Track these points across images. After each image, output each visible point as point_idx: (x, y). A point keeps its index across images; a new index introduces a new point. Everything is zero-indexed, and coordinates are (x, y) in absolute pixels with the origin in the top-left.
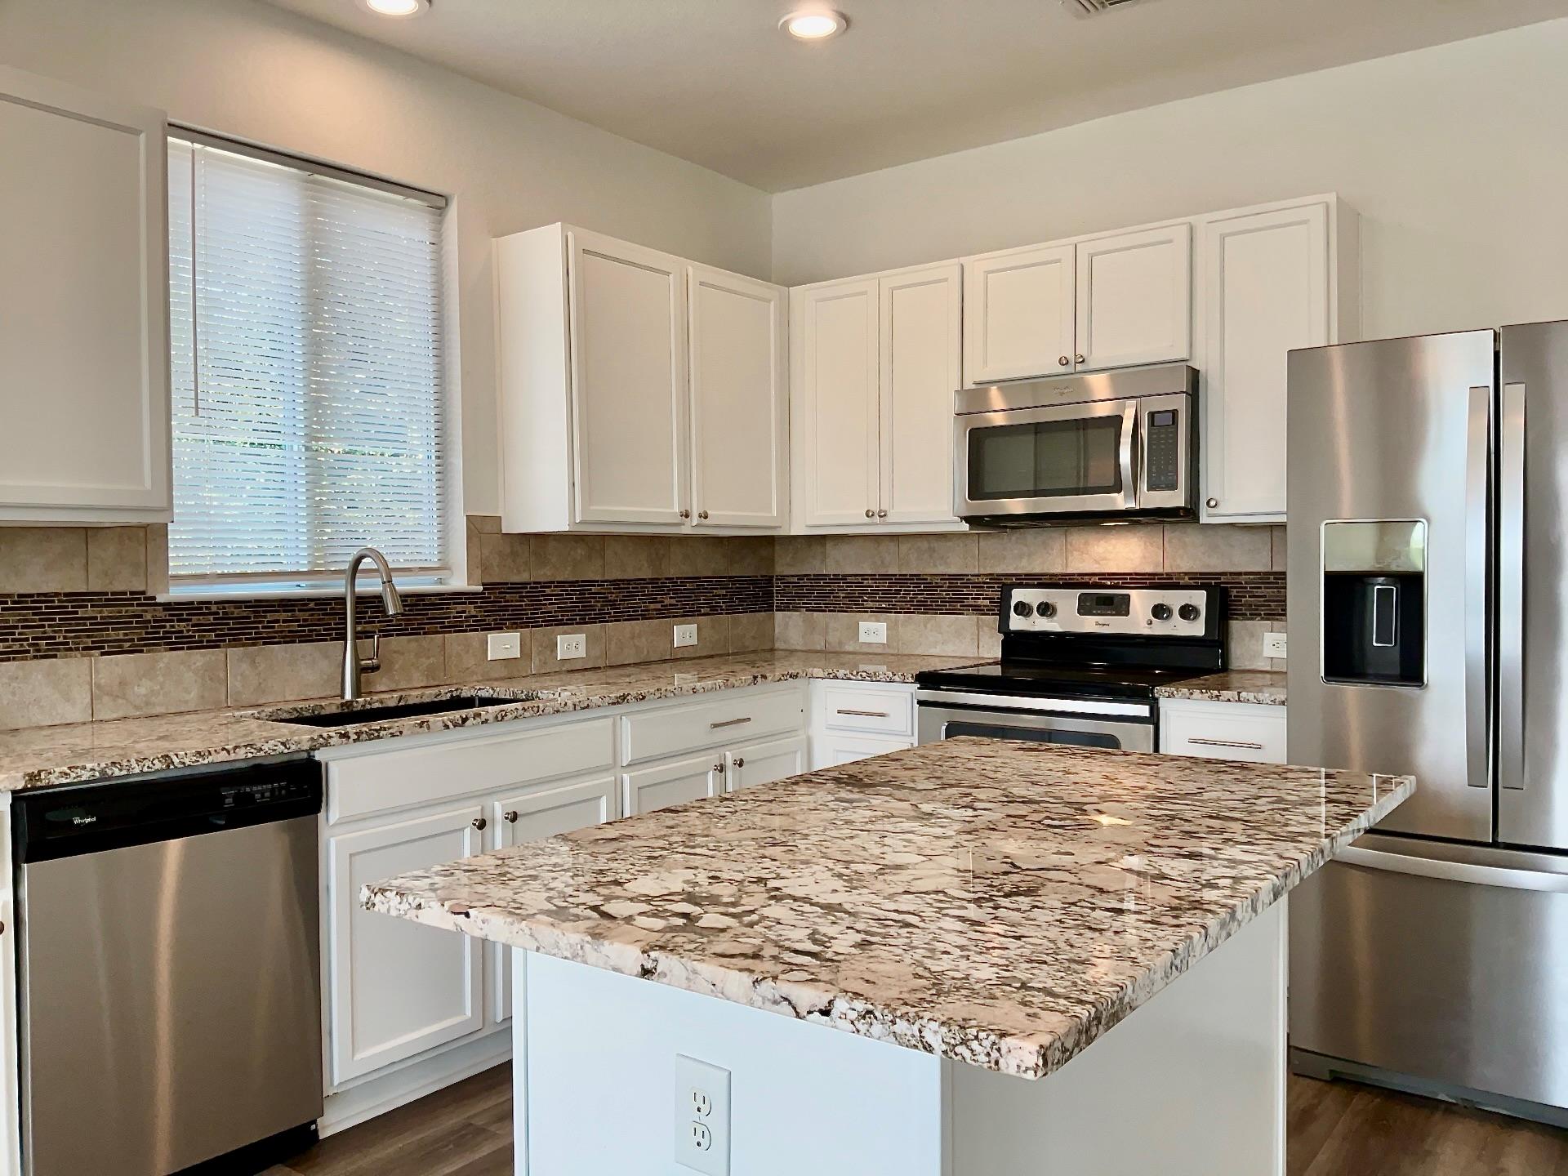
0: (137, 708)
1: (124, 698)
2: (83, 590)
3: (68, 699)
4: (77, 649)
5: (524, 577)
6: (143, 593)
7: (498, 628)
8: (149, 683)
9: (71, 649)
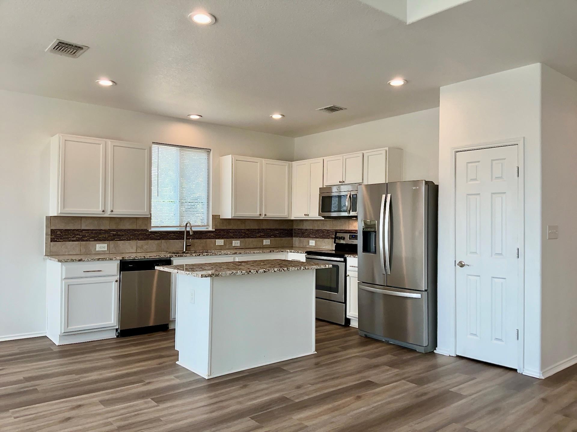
0: (145, 251)
1: (142, 248)
2: (136, 229)
3: (132, 248)
4: (134, 239)
5: (225, 228)
6: (146, 229)
7: (219, 238)
8: (147, 246)
9: (133, 239)
